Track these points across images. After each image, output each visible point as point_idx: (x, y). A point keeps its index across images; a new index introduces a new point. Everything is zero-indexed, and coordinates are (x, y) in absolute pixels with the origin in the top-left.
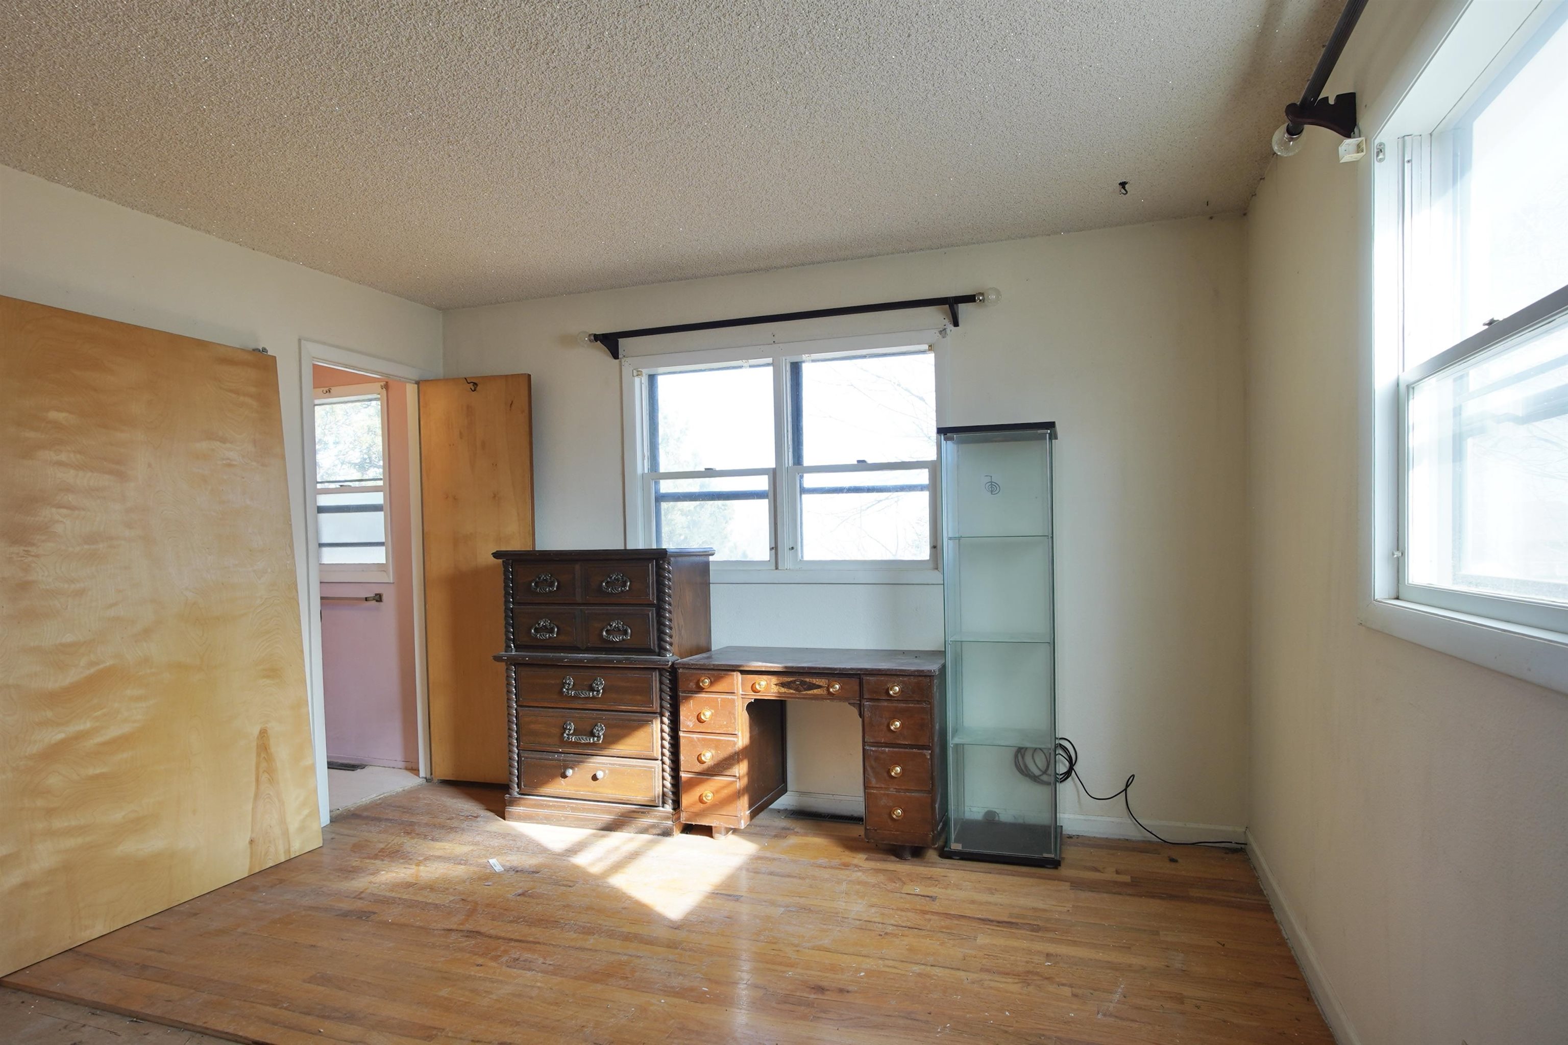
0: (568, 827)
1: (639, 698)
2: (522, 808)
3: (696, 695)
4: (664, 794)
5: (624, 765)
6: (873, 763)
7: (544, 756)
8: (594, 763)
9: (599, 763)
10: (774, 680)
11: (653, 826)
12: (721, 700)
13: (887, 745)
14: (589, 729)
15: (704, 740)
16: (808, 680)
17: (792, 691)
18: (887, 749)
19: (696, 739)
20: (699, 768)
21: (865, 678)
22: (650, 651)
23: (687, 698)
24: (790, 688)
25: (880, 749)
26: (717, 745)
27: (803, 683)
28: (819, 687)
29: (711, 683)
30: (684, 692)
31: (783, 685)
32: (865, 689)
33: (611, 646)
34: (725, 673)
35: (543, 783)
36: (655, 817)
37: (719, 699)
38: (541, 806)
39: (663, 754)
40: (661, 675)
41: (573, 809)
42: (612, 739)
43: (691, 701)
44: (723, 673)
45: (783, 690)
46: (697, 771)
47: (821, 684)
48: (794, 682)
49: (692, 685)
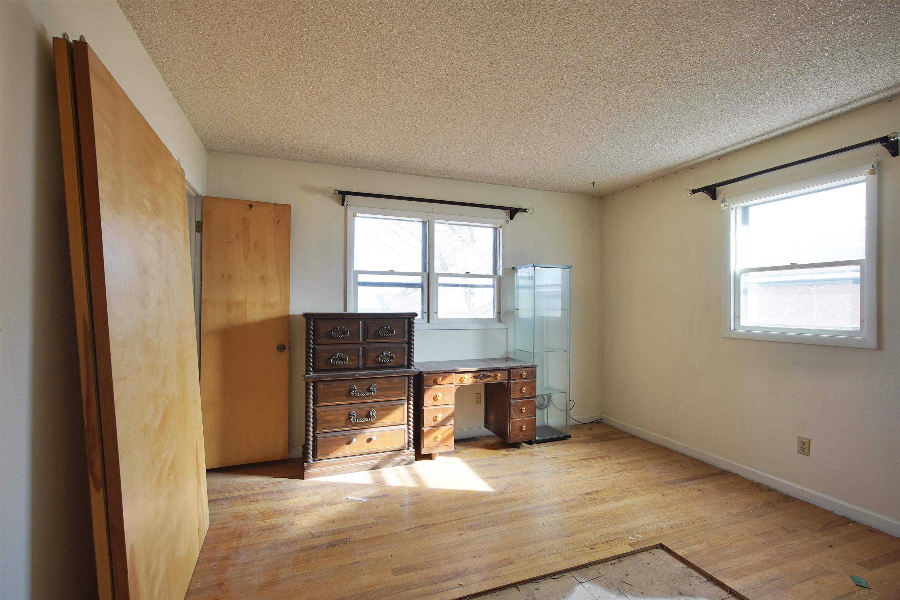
0: (351, 473)
1: (397, 392)
2: (316, 469)
3: (433, 387)
4: (409, 442)
5: (386, 431)
6: (514, 407)
7: (334, 435)
8: (368, 432)
9: (371, 432)
10: (471, 375)
11: (402, 461)
12: (446, 388)
13: (519, 399)
14: (365, 413)
15: (437, 409)
16: (486, 374)
17: (478, 380)
18: (520, 401)
19: (432, 410)
20: (434, 424)
21: (512, 371)
22: (402, 367)
23: (428, 389)
24: (477, 378)
25: (517, 401)
26: (444, 410)
27: (484, 375)
28: (491, 376)
29: (442, 380)
30: (426, 386)
31: (474, 377)
32: (512, 375)
33: (381, 365)
34: (449, 374)
35: (333, 451)
36: (402, 456)
37: (445, 388)
38: (331, 465)
39: (408, 421)
40: (409, 379)
41: (353, 462)
42: (380, 417)
43: (431, 390)
44: (447, 374)
45: (475, 380)
46: (433, 426)
47: (491, 375)
48: (480, 375)
49: (431, 382)
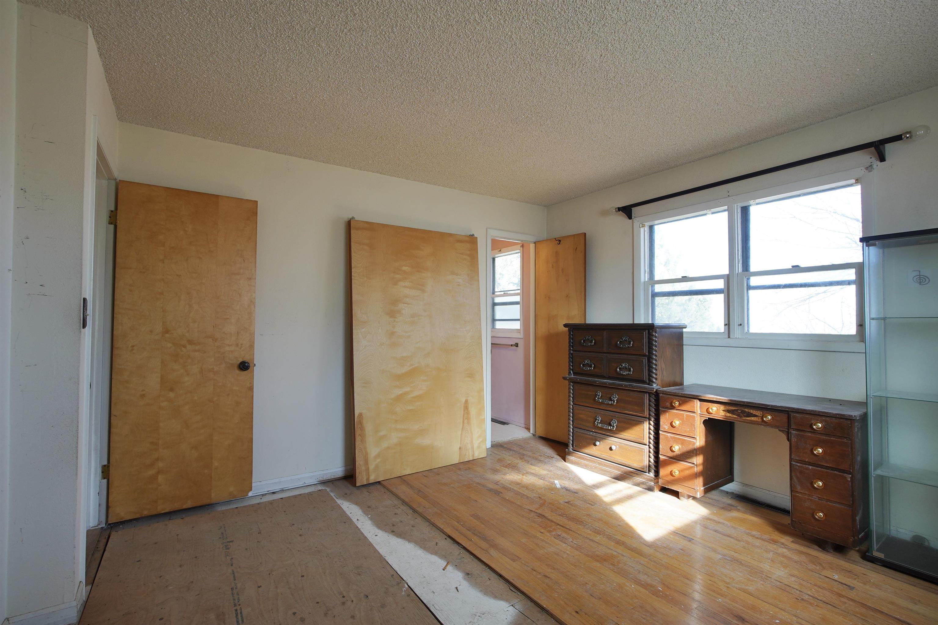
0: (597, 473)
1: (636, 408)
2: (574, 458)
3: (670, 411)
4: (649, 466)
5: (627, 445)
6: (798, 474)
7: (585, 432)
8: (610, 440)
9: (613, 441)
10: (722, 407)
11: (643, 483)
12: (686, 416)
13: (810, 464)
14: (608, 421)
15: (674, 438)
16: (747, 410)
17: (735, 416)
18: (810, 467)
19: (669, 437)
20: (670, 454)
21: (792, 414)
22: (643, 382)
23: (665, 412)
24: (733, 414)
25: (804, 466)
26: (683, 442)
27: (743, 412)
28: (755, 416)
29: (680, 404)
30: (663, 407)
31: (728, 411)
32: (792, 422)
33: (622, 377)
34: (689, 399)
35: (585, 446)
36: (644, 478)
37: (685, 415)
38: (583, 459)
39: (650, 443)
40: (650, 396)
41: (599, 464)
42: (621, 429)
43: (667, 414)
44: (687, 399)
45: (728, 415)
46: (670, 456)
47: (757, 414)
48: (737, 410)
49: (668, 404)
